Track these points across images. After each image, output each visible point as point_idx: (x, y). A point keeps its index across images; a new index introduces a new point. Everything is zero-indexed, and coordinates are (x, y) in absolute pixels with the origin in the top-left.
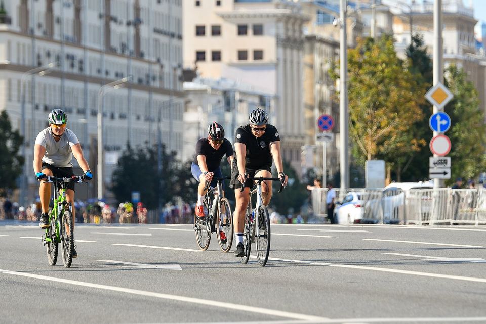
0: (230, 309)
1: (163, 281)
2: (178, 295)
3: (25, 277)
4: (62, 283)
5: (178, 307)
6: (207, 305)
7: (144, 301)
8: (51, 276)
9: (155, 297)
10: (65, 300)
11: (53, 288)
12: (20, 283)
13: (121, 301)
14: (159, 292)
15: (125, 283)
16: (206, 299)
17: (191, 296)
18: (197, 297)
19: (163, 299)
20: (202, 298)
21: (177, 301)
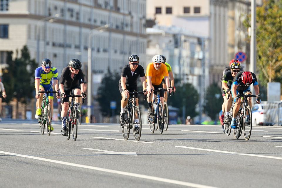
0: (167, 183)
1: (124, 163)
2: (133, 172)
3: (31, 159)
4: (56, 163)
5: (132, 181)
6: (151, 180)
7: (110, 176)
8: (49, 158)
9: (117, 174)
10: (56, 175)
11: (50, 167)
12: (27, 163)
13: (94, 176)
14: (120, 171)
15: (98, 164)
16: (151, 176)
17: (141, 174)
18: (145, 174)
19: (123, 175)
20: (148, 175)
21: (132, 177)
